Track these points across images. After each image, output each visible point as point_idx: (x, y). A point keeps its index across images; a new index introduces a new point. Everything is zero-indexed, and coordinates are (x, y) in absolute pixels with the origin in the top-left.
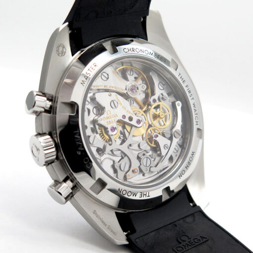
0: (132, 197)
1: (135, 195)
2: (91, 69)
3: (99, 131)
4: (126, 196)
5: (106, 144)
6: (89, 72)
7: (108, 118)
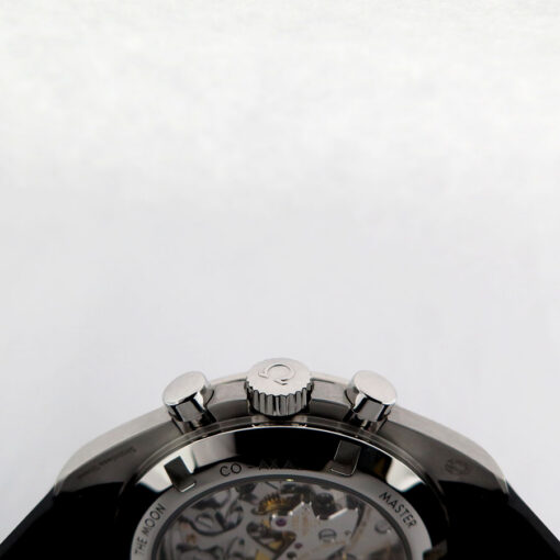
0: (141, 525)
1: (145, 531)
2: (407, 515)
3: (285, 496)
4: (153, 508)
5: (257, 502)
6: (403, 510)
7: (305, 519)
